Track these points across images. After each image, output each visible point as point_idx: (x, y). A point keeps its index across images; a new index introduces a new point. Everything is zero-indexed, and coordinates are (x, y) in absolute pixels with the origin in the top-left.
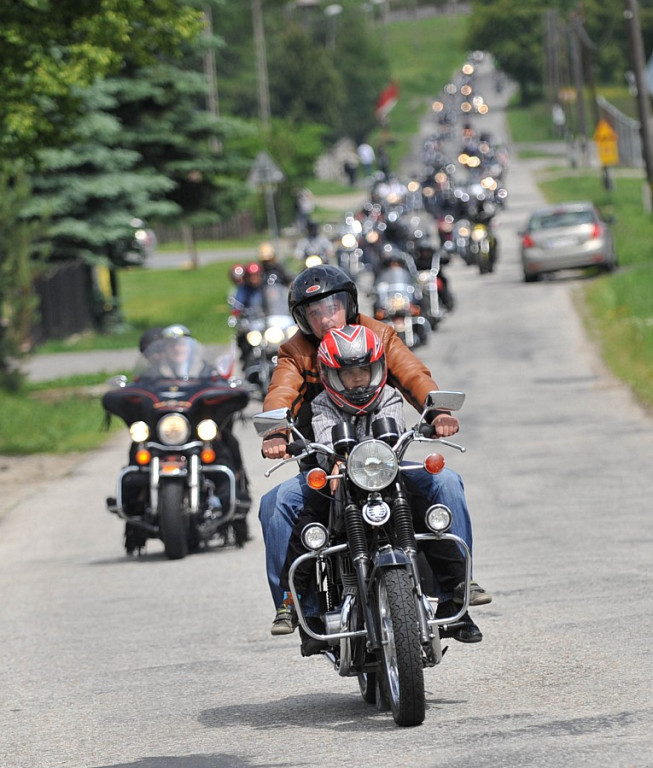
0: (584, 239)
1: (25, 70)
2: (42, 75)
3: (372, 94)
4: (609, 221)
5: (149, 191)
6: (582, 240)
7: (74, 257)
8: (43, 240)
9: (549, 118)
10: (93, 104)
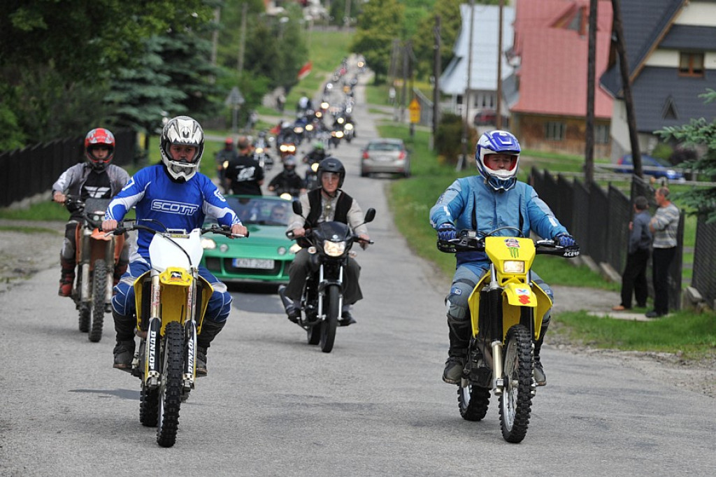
0: (395, 158)
1: (118, 25)
2: (126, 30)
3: (298, 66)
4: (409, 151)
5: (173, 98)
6: (394, 160)
7: (128, 126)
8: (114, 114)
9: (387, 93)
10: (151, 48)
